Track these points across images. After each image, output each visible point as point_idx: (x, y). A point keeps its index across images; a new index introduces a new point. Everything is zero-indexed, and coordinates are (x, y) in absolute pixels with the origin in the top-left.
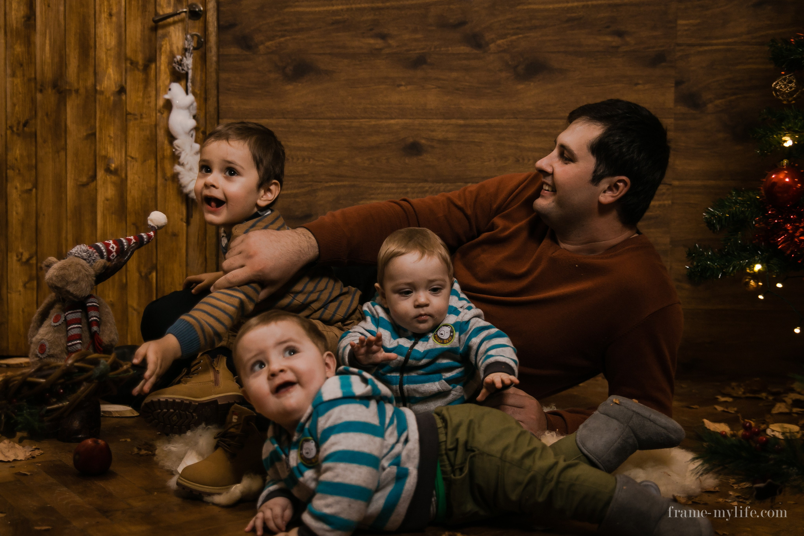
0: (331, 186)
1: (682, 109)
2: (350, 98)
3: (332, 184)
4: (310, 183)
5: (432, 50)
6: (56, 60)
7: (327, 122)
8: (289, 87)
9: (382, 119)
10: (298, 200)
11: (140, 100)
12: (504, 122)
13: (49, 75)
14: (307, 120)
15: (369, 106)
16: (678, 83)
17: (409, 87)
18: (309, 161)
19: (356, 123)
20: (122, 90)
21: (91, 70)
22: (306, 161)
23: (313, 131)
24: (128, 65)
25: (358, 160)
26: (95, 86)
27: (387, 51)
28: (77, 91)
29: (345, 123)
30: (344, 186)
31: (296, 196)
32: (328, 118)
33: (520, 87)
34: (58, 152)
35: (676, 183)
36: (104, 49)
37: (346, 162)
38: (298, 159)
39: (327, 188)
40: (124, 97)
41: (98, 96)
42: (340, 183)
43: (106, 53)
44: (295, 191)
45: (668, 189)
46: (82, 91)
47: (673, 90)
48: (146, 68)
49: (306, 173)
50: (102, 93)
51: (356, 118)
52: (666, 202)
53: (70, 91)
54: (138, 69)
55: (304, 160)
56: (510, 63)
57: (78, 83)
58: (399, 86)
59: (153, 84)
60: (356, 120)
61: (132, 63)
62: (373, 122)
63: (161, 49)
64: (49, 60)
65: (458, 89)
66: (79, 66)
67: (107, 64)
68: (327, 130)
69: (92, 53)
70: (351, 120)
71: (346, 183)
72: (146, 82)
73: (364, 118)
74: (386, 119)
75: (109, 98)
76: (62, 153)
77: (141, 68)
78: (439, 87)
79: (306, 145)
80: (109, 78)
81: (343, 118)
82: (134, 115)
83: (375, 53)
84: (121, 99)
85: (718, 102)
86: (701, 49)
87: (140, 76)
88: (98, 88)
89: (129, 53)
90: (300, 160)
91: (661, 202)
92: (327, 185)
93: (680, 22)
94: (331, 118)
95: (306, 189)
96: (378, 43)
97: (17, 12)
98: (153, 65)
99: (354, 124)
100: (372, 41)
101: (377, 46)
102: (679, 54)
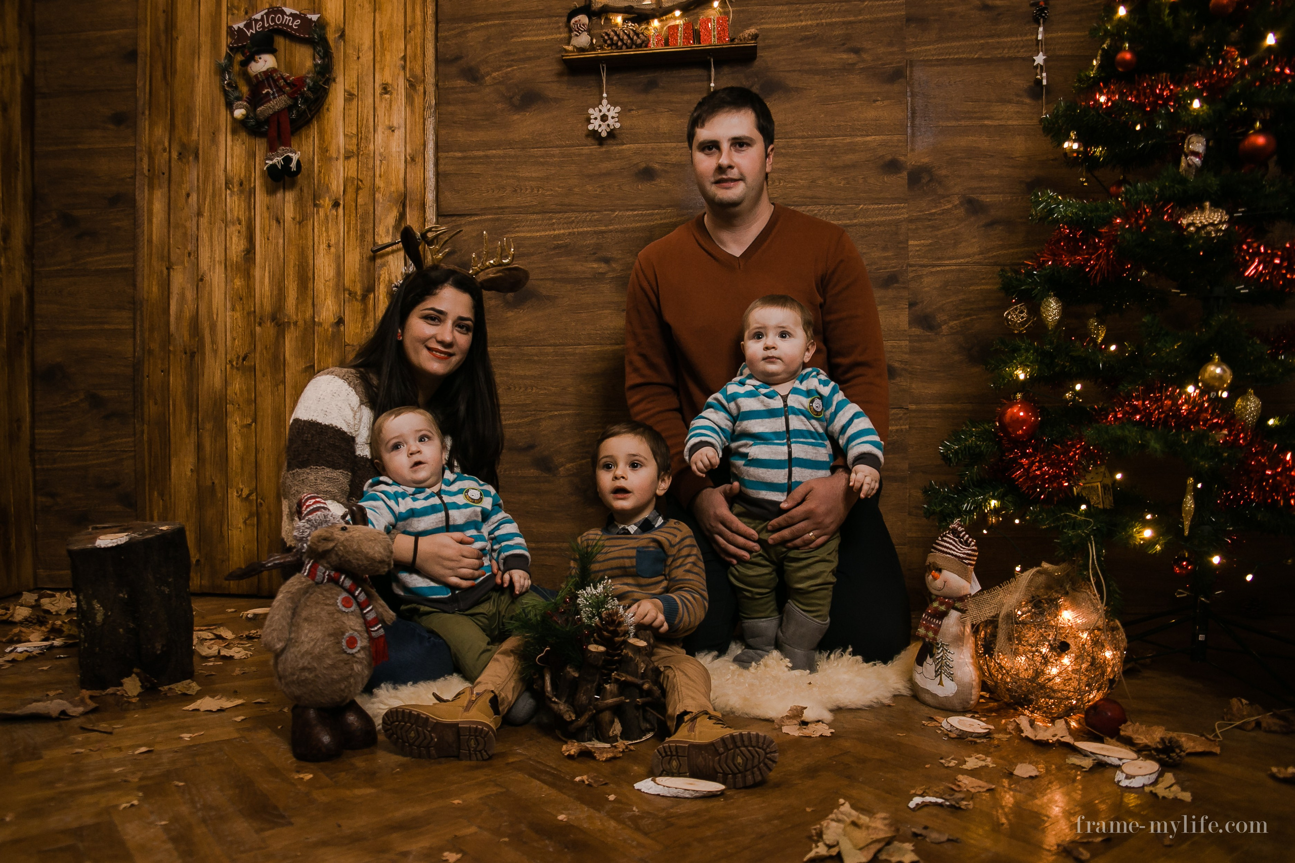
0: (555, 416)
1: (917, 331)
2: (574, 324)
3: (556, 413)
4: (533, 413)
6: (275, 293)
7: (550, 349)
8: (511, 314)
9: (607, 345)
10: (521, 430)
11: (358, 331)
13: (268, 308)
14: (529, 348)
15: (592, 332)
16: (912, 305)
18: (532, 389)
19: (580, 350)
20: (340, 321)
21: (310, 302)
22: (529, 390)
23: (536, 358)
24: (347, 296)
25: (583, 387)
26: (314, 317)
27: (611, 275)
28: (296, 323)
29: (569, 349)
30: (569, 415)
31: (518, 426)
32: (550, 345)
34: (277, 385)
35: (913, 407)
36: (323, 281)
37: (571, 389)
38: (520, 388)
39: (551, 417)
40: (342, 329)
41: (316, 328)
42: (564, 412)
43: (325, 285)
44: (518, 421)
45: (905, 414)
46: (301, 323)
47: (906, 311)
48: (365, 297)
49: (528, 402)
50: (320, 324)
51: (580, 345)
52: (903, 427)
53: (289, 323)
54: (357, 300)
55: (526, 389)
57: (297, 315)
59: (371, 314)
60: (580, 347)
61: (350, 294)
62: (598, 348)
63: (379, 279)
64: (268, 293)
66: (297, 298)
67: (326, 295)
68: (550, 358)
69: (310, 285)
70: (575, 347)
71: (571, 412)
72: (365, 312)
74: (611, 345)
75: (328, 330)
76: (281, 387)
77: (359, 298)
79: (528, 373)
80: (328, 309)
81: (567, 345)
82: (353, 346)
83: (598, 277)
84: (339, 331)
85: (952, 323)
86: (934, 270)
87: (358, 306)
88: (316, 320)
89: (347, 283)
90: (523, 389)
91: (898, 427)
92: (552, 414)
93: (911, 242)
94: (555, 345)
95: (530, 419)
96: (602, 267)
97: (237, 246)
98: (372, 295)
99: (577, 351)
100: (595, 266)
101: (601, 270)
102: (911, 275)
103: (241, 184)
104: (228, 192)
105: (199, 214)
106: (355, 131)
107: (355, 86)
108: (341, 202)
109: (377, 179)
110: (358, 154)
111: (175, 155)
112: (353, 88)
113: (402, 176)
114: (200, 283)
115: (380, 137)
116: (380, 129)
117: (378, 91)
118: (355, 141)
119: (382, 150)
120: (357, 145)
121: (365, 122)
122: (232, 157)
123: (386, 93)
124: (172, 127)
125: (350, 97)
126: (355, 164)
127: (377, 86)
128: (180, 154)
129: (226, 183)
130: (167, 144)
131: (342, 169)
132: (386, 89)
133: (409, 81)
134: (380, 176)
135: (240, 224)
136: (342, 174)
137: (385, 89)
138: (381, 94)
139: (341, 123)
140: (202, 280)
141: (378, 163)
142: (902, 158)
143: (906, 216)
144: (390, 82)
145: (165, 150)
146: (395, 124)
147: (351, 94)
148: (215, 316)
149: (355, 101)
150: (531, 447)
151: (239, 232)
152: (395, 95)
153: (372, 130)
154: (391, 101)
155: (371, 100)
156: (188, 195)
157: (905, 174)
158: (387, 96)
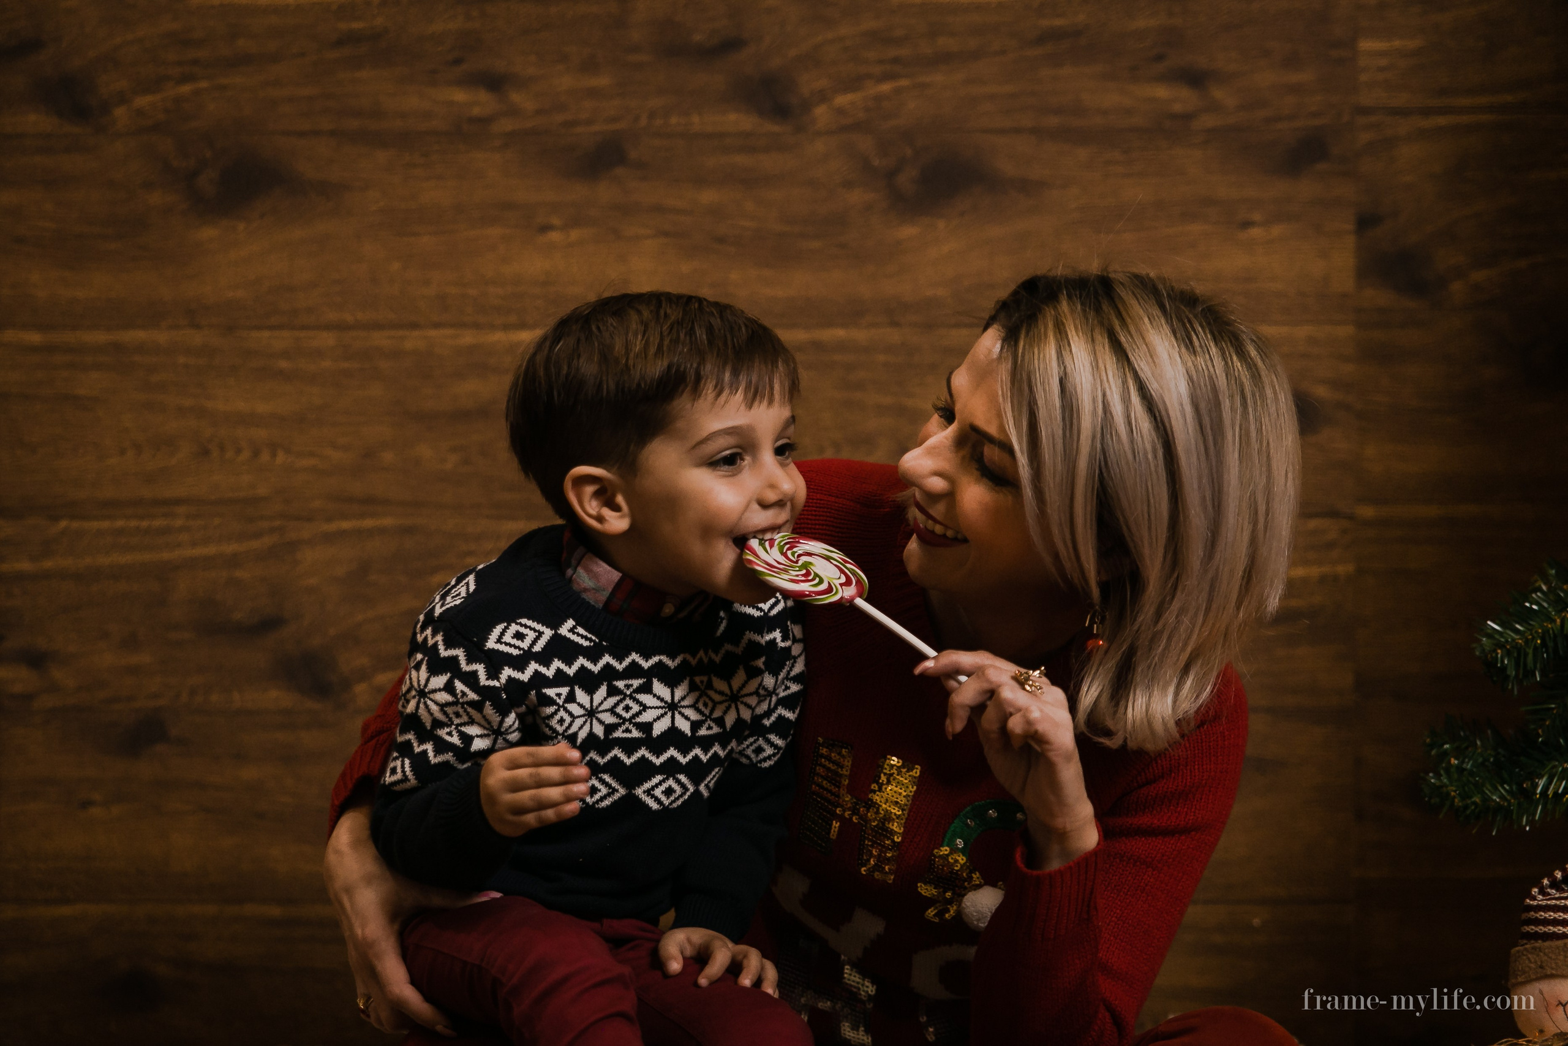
0: (342, 534)
1: (1379, 297)
2: (396, 266)
3: (345, 525)
4: (277, 523)
5: (643, 122)
7: (327, 339)
8: (208, 233)
9: (493, 327)
10: (239, 574)
12: (860, 335)
14: (266, 334)
15: (453, 290)
16: (1365, 222)
17: (575, 234)
18: (274, 455)
19: (413, 341)
22: (265, 457)
23: (284, 364)
25: (425, 451)
27: (506, 125)
29: (381, 339)
30: (382, 531)
31: (234, 561)
32: (328, 327)
33: (908, 231)
35: (1367, 512)
37: (388, 457)
38: (239, 451)
39: (329, 538)
42: (369, 523)
44: (232, 547)
45: (1343, 531)
47: (1350, 241)
49: (262, 491)
51: (414, 326)
55: (256, 453)
56: (876, 162)
58: (545, 228)
60: (416, 333)
62: (468, 338)
65: (721, 240)
68: (327, 364)
70: (400, 333)
71: (388, 522)
73: (437, 325)
74: (506, 327)
78: (666, 234)
79: (262, 408)
81: (378, 326)
83: (468, 131)
85: (1475, 277)
86: (1428, 123)
90: (246, 454)
91: (1325, 569)
92: (333, 527)
94: (340, 327)
95: (267, 541)
96: (480, 102)
99: (409, 345)
100: (460, 96)
101: (476, 111)
102: (1365, 137)
150: (269, 624)
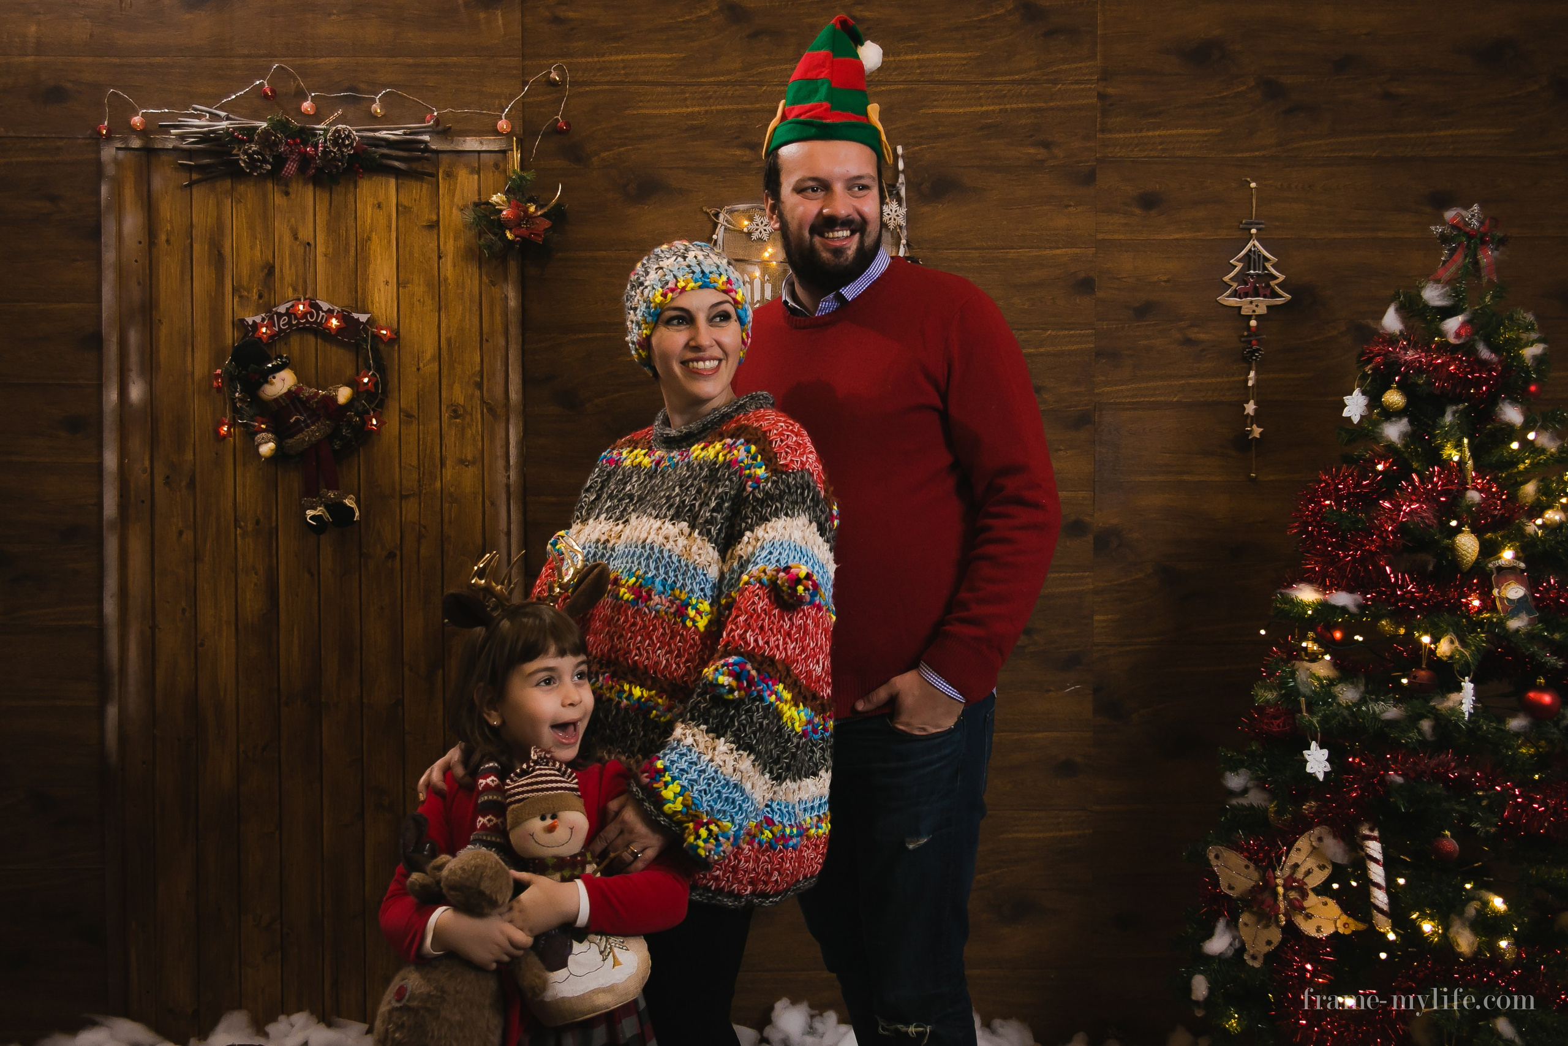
1: (1102, 721)
6: (308, 664)
11: (422, 716)
13: (298, 684)
16: (1097, 690)
20: (398, 704)
21: (357, 676)
24: (407, 671)
26: (362, 698)
28: (337, 705)
34: (311, 783)
35: (1098, 808)
36: (374, 652)
40: (400, 713)
41: (365, 710)
43: (377, 657)
46: (343, 705)
48: (431, 674)
50: (370, 707)
53: (327, 704)
54: (420, 677)
57: (338, 694)
59: (440, 695)
63: (450, 649)
64: (298, 665)
66: (339, 672)
67: (378, 670)
69: (357, 656)
72: (431, 691)
75: (381, 714)
76: (316, 784)
77: (423, 675)
80: (381, 688)
82: (415, 734)
84: (396, 716)
85: (1143, 711)
87: (422, 684)
88: (365, 701)
89: (407, 656)
93: (1097, 618)
97: (253, 603)
98: (441, 672)
103: (258, 523)
104: (239, 531)
105: (197, 559)
106: (415, 463)
107: (415, 405)
108: (398, 553)
109: (446, 527)
110: (420, 492)
111: (159, 480)
112: (411, 407)
113: (479, 524)
114: (200, 649)
115: (449, 473)
116: (449, 463)
117: (446, 416)
118: (415, 476)
119: (452, 490)
120: (419, 481)
121: (428, 452)
122: (244, 486)
123: (456, 418)
124: (153, 442)
125: (407, 416)
126: (416, 506)
127: (444, 408)
128: (168, 477)
129: (236, 520)
130: (147, 463)
131: (398, 511)
132: (455, 414)
133: (488, 404)
134: (450, 522)
135: (256, 574)
136: (398, 517)
137: (455, 411)
138: (451, 417)
139: (396, 450)
140: (202, 645)
141: (446, 505)
142: (1088, 519)
143: (1091, 587)
144: (462, 403)
145: (145, 471)
146: (469, 458)
147: (409, 416)
148: (222, 694)
149: (414, 427)
151: (256, 585)
152: (468, 418)
153: (438, 462)
154: (463, 429)
155: (437, 425)
156: (181, 533)
157: (1090, 538)
158: (458, 420)
